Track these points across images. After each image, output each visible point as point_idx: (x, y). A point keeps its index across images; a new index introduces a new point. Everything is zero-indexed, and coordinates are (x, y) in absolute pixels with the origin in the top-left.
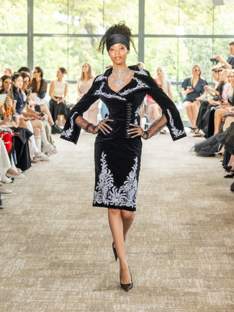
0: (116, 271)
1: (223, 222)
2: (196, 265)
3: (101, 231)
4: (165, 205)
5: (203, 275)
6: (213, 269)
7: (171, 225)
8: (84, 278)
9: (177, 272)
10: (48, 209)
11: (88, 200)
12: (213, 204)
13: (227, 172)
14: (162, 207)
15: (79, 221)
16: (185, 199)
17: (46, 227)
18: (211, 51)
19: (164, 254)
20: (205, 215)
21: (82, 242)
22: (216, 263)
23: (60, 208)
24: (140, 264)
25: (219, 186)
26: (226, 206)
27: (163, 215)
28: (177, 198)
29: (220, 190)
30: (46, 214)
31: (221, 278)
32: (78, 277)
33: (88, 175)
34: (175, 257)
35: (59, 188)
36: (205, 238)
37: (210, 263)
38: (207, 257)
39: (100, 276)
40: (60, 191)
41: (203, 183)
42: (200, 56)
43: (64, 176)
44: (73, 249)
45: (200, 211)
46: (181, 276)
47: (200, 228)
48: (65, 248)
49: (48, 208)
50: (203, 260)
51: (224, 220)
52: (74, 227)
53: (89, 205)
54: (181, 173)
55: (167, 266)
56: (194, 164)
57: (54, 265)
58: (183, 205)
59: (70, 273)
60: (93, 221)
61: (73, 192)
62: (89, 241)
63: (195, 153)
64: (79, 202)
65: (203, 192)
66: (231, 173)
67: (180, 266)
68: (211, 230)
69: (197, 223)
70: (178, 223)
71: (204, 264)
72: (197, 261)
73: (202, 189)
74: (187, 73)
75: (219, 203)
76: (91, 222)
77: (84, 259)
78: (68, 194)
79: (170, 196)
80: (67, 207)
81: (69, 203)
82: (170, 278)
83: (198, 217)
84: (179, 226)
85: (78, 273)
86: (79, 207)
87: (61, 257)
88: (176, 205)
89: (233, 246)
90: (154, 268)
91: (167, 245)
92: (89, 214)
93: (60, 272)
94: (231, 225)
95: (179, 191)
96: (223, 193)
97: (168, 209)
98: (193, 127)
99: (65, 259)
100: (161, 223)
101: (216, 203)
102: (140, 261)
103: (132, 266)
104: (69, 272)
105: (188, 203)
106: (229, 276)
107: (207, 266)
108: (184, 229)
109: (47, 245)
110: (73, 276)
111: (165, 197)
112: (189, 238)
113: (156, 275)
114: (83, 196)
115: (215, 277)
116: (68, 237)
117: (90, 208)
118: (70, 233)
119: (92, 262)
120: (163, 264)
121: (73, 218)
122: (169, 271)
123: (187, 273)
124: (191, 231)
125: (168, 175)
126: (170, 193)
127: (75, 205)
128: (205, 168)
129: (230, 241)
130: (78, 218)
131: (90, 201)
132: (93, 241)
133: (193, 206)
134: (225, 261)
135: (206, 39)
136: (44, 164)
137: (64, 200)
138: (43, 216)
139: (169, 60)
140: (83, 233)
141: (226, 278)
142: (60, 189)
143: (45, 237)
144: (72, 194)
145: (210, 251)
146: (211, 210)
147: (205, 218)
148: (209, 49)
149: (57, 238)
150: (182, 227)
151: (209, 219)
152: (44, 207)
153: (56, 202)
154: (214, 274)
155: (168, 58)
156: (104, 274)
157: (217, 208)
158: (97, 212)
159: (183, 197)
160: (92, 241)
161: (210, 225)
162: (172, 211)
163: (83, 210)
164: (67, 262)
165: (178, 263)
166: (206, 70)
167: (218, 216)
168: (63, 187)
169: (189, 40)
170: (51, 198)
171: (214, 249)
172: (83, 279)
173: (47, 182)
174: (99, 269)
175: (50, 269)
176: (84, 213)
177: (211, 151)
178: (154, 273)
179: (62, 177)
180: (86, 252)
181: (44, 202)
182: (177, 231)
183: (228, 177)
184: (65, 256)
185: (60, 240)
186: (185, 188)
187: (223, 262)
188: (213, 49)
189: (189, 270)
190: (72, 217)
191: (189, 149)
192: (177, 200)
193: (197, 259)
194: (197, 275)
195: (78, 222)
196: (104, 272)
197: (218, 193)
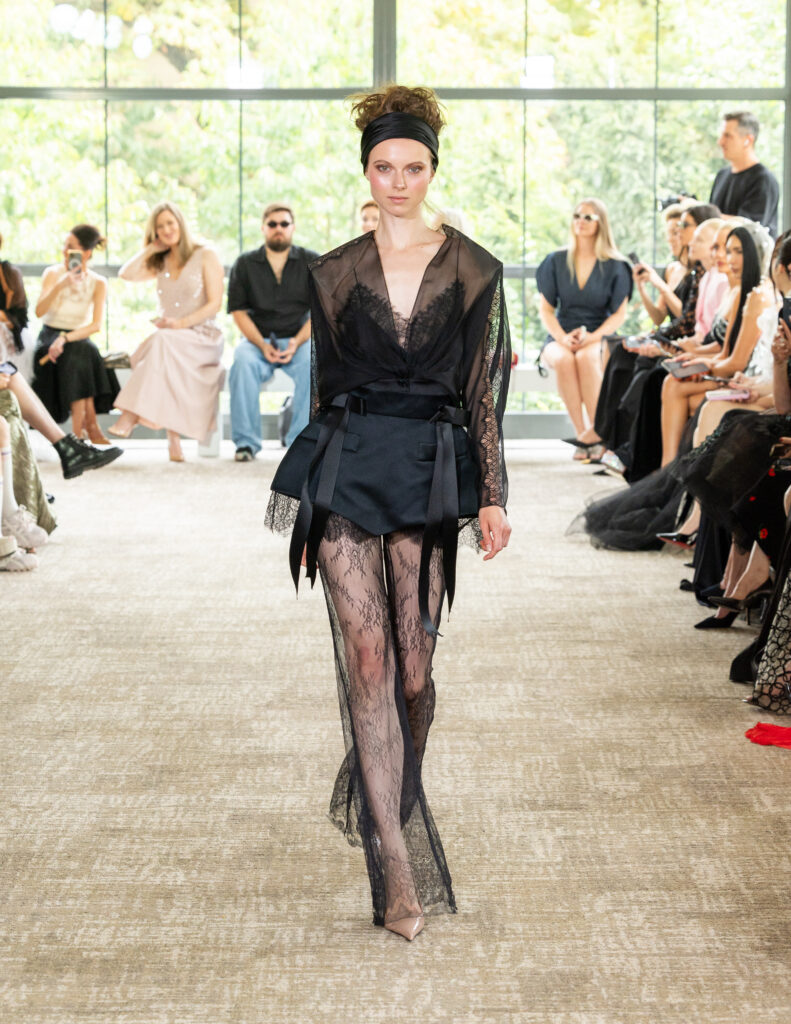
0: (277, 987)
1: (689, 798)
2: (582, 960)
3: (224, 835)
4: (472, 734)
5: (606, 996)
6: (644, 974)
7: (491, 811)
8: (155, 1014)
9: (508, 987)
10: (24, 753)
11: (178, 718)
12: (654, 728)
13: (706, 609)
14: (460, 743)
15: (141, 798)
16: (546, 711)
17: (14, 823)
18: (651, 152)
19: (463, 921)
20: (622, 769)
21: (152, 879)
22: (657, 952)
23: (72, 750)
24: (369, 959)
25: (678, 659)
26: (700, 737)
27: (459, 774)
28: (516, 709)
29: (678, 678)
30: (17, 773)
31: (677, 1008)
32: (132, 1012)
33: (182, 623)
34: (502, 930)
35: (70, 672)
36: (617, 858)
37: (634, 952)
38: (625, 931)
39: (216, 1006)
40: (73, 686)
41: (616, 651)
42: (608, 170)
43: (86, 628)
44: (116, 903)
45: (601, 754)
46: (525, 1002)
47: (602, 819)
48: (87, 902)
49: (24, 749)
50: (610, 940)
51: (690, 790)
52: (121, 820)
53: (183, 739)
54: (535, 613)
55: (474, 966)
56: (584, 579)
57: (41, 965)
58: (538, 734)
59: (103, 996)
60: (194, 798)
61: (123, 689)
62: (178, 874)
63: (586, 537)
64: (144, 725)
65: (616, 683)
66: (720, 613)
67: (523, 964)
68: (643, 825)
69: (591, 803)
70: (519, 802)
71: (611, 955)
72: (585, 946)
73: (610, 671)
74: (562, 234)
75: (675, 726)
76: (187, 801)
77: (157, 942)
78: (103, 698)
79: (491, 699)
80: (96, 746)
81: (107, 729)
82: (483, 1010)
83: (596, 780)
84: (521, 816)
85: (131, 995)
86: (143, 744)
87: (69, 936)
88: (513, 734)
89: (722, 885)
90: (422, 972)
91: (474, 887)
92: (180, 771)
93: (62, 992)
94: (718, 809)
95: (525, 680)
96: (691, 687)
97: (479, 749)
98: (580, 438)
99: (85, 943)
100: (452, 802)
101: (665, 725)
102: (369, 947)
103: (339, 968)
104: (98, 993)
105: (557, 725)
106: (707, 999)
107: (624, 965)
108: (539, 824)
109: (18, 889)
110: (113, 1009)
111: (472, 705)
112: (559, 859)
113: (429, 999)
114: (161, 703)
115: (652, 1006)
116: (98, 862)
117: (183, 750)
118: (107, 845)
119: (185, 953)
120: (458, 957)
121: (119, 786)
122: (480, 983)
123: (547, 990)
124: (565, 830)
125: (484, 621)
126: (489, 689)
127: (126, 737)
128: (627, 594)
129: (712, 867)
130: (139, 786)
131: (184, 723)
132: (194, 874)
133: (575, 738)
134: (693, 945)
135: (627, 106)
136: (14, 585)
137: (86, 719)
138: (3, 781)
139: (492, 186)
140: (155, 845)
141: (694, 1008)
142: (72, 678)
143: (10, 860)
144: (119, 696)
145: (637, 907)
146: (643, 753)
147: (620, 780)
148: (641, 144)
149: (56, 862)
150: (531, 818)
151: (634, 786)
152: (10, 745)
153: (57, 728)
154: (647, 996)
155: (489, 179)
156: (232, 997)
157: (668, 743)
158: (211, 762)
159: (541, 703)
160: (187, 874)
161: (640, 809)
162: (497, 756)
163: (158, 755)
164: (93, 954)
165: (512, 952)
166: (633, 220)
167: (672, 773)
168: (84, 671)
169: (569, 107)
170: (38, 713)
171: (650, 899)
172: (151, 1018)
173: (23, 653)
174: (212, 979)
175: (26, 982)
176: (162, 766)
177: (647, 532)
178: (422, 993)
179: (83, 631)
180: (167, 914)
181: (9, 726)
182: (513, 833)
183: (707, 625)
184: (85, 932)
185: (69, 870)
186: (547, 670)
187: (684, 946)
188: (659, 144)
189: (553, 979)
190: (116, 783)
191: (566, 521)
192: (515, 715)
193: (587, 937)
194: (584, 998)
195: (139, 802)
196: (231, 988)
197: (672, 686)
